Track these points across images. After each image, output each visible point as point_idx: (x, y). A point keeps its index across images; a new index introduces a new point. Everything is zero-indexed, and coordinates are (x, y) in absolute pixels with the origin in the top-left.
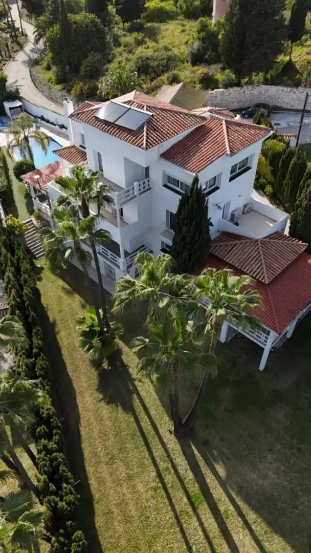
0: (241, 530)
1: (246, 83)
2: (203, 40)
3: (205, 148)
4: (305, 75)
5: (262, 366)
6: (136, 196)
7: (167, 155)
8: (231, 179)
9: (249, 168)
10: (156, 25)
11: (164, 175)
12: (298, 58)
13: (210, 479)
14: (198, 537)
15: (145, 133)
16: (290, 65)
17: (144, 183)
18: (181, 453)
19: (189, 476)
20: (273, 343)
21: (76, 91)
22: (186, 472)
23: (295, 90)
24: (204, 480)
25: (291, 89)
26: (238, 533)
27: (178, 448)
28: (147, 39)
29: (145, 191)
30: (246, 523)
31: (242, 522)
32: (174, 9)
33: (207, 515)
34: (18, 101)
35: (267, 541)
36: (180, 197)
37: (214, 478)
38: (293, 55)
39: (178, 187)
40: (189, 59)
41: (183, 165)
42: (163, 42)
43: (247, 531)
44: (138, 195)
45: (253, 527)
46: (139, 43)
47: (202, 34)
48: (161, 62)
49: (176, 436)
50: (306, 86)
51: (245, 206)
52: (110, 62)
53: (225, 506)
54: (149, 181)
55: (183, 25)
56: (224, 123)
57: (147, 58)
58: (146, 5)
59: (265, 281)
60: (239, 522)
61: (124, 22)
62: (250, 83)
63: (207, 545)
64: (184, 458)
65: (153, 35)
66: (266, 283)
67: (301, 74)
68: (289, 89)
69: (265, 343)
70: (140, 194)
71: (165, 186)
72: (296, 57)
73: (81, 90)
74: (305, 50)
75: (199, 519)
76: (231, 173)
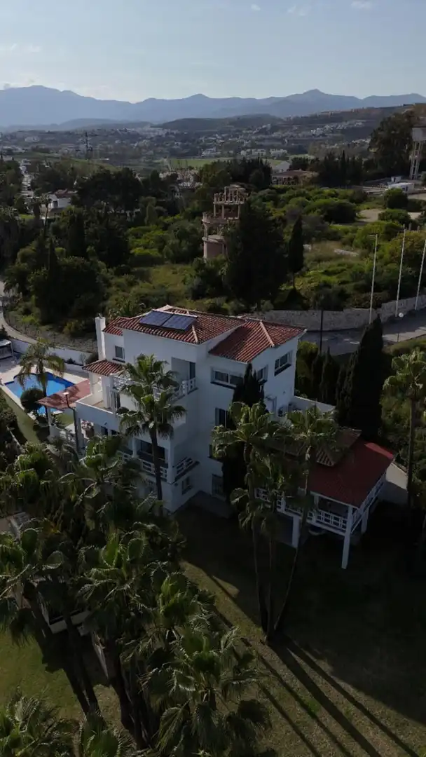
0: (369, 728)
1: (255, 310)
2: (202, 277)
3: (250, 344)
4: (311, 300)
5: (344, 564)
6: (184, 395)
7: (216, 351)
8: (276, 373)
9: (289, 366)
10: (145, 269)
11: (212, 371)
12: (301, 287)
13: (321, 683)
14: (324, 745)
15: (194, 332)
16: (294, 293)
17: (191, 382)
18: (281, 662)
19: (297, 684)
20: (352, 529)
21: (70, 328)
22: (292, 682)
23: (305, 312)
24: (314, 685)
25: (302, 312)
26: (367, 731)
27: (276, 657)
28: (138, 280)
29: (193, 391)
30: (372, 718)
31: (368, 720)
32: (160, 255)
33: (328, 720)
34: (5, 340)
35: (401, 734)
36: (232, 392)
37: (324, 681)
38: (296, 284)
39: (227, 381)
40: (190, 295)
41: (233, 356)
42: (156, 282)
43: (377, 727)
44: (186, 394)
45: (382, 722)
46: (131, 284)
47: (201, 272)
48: (161, 298)
49: (269, 645)
50: (314, 309)
51: (290, 405)
52: (105, 299)
53: (345, 707)
54: (195, 381)
55: (174, 269)
56: (261, 323)
57: (146, 295)
58: (132, 251)
59: (330, 464)
60: (365, 720)
61: (108, 268)
62: (259, 309)
63: (337, 750)
64: (285, 667)
65: (144, 277)
66: (333, 464)
67: (308, 299)
68: (299, 312)
69: (343, 529)
70: (188, 393)
71: (213, 383)
72: (299, 286)
73: (76, 328)
74: (307, 279)
75: (322, 726)
76: (276, 368)
